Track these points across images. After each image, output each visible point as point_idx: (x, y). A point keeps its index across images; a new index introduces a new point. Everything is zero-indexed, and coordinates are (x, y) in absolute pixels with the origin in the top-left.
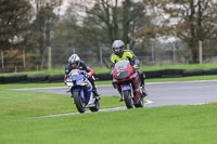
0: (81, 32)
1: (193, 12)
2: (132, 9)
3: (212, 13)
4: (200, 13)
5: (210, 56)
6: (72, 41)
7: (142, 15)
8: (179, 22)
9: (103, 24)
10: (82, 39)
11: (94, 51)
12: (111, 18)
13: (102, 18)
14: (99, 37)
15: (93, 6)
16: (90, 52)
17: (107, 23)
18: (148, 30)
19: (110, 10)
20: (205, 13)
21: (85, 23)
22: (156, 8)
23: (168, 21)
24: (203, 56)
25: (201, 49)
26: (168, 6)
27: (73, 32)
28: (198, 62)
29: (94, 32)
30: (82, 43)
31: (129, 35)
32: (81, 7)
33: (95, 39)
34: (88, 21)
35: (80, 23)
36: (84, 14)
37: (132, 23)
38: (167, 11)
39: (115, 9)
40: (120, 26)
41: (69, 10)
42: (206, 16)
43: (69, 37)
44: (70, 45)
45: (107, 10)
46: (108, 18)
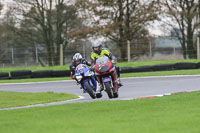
0: (18, 34)
1: (122, 14)
2: (65, 11)
3: (140, 15)
4: (128, 14)
5: (137, 55)
6: (10, 42)
7: (74, 17)
8: (109, 23)
9: (39, 26)
10: (19, 40)
11: (30, 51)
12: (46, 20)
13: (37, 20)
14: (35, 38)
15: (29, 9)
16: (27, 52)
17: (42, 25)
18: (80, 31)
19: (45, 12)
20: (133, 15)
21: (22, 25)
22: (87, 11)
23: (98, 22)
24: (131, 55)
25: (129, 48)
26: (98, 9)
27: (12, 33)
28: (126, 61)
29: (30, 33)
30: (20, 44)
31: (62, 36)
32: (19, 10)
33: (31, 39)
34: (25, 23)
35: (17, 25)
36: (22, 17)
37: (65, 24)
38: (97, 13)
39: (49, 12)
40: (54, 27)
41: (8, 14)
42: (134, 18)
43: (8, 38)
44: (9, 45)
45: (42, 13)
46: (43, 20)
